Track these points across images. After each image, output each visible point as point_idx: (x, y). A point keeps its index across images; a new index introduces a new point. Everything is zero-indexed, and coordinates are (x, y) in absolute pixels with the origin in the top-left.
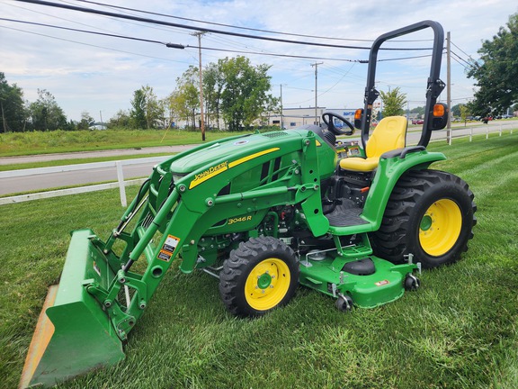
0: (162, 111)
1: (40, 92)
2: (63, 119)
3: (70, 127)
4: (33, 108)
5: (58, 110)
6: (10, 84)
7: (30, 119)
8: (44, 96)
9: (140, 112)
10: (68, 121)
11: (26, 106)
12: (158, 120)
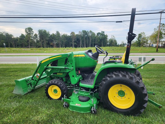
0: (147, 41)
1: (112, 36)
2: (116, 43)
3: (118, 46)
4: (109, 40)
5: (115, 41)
6: (105, 34)
7: (108, 43)
8: (113, 37)
9: (139, 41)
10: (118, 44)
11: (108, 40)
12: (145, 44)
